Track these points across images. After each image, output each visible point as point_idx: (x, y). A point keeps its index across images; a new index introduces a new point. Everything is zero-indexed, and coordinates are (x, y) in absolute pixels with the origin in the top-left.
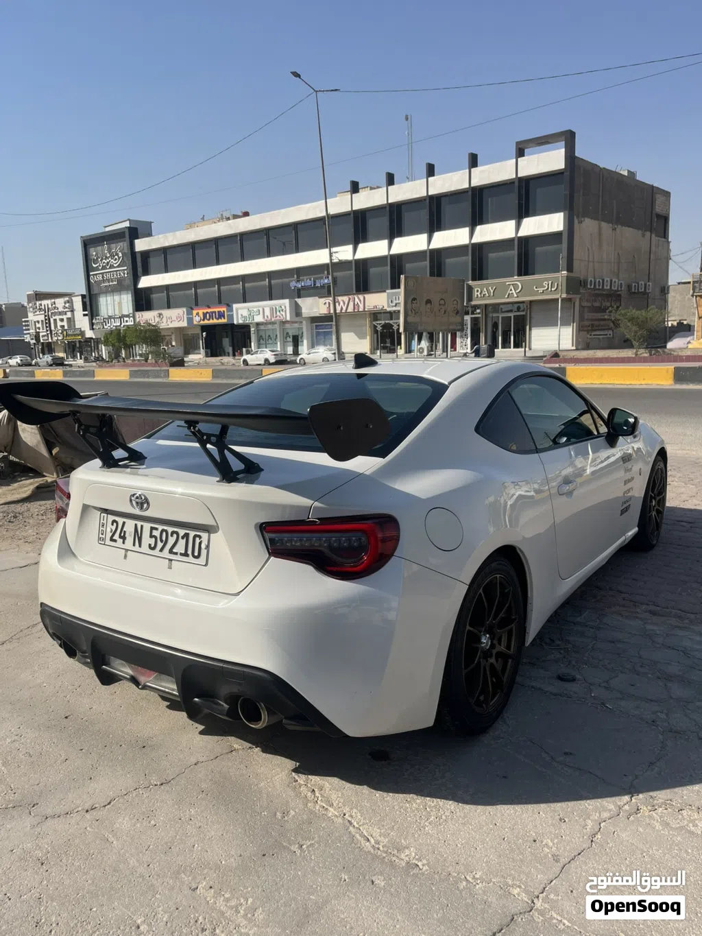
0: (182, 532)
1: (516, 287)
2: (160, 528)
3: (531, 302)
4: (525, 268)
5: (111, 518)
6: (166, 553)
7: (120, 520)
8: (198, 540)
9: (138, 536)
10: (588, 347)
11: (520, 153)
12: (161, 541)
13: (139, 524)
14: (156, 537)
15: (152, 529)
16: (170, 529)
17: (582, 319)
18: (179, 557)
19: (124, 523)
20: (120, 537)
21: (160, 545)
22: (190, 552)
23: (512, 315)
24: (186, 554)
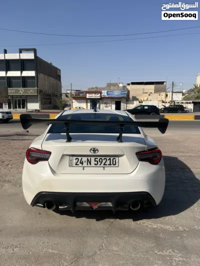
0: (108, 158)
1: (22, 91)
2: (99, 158)
3: (27, 96)
4: (24, 85)
5: (75, 158)
6: (102, 165)
7: (80, 158)
8: (114, 160)
9: (89, 162)
10: (44, 109)
11: (20, 52)
12: (100, 162)
13: (89, 158)
14: (97, 161)
15: (95, 159)
16: (103, 158)
17: (42, 101)
18: (108, 166)
19: (82, 159)
20: (80, 163)
21: (99, 163)
22: (112, 163)
23: (21, 99)
24: (110, 164)
